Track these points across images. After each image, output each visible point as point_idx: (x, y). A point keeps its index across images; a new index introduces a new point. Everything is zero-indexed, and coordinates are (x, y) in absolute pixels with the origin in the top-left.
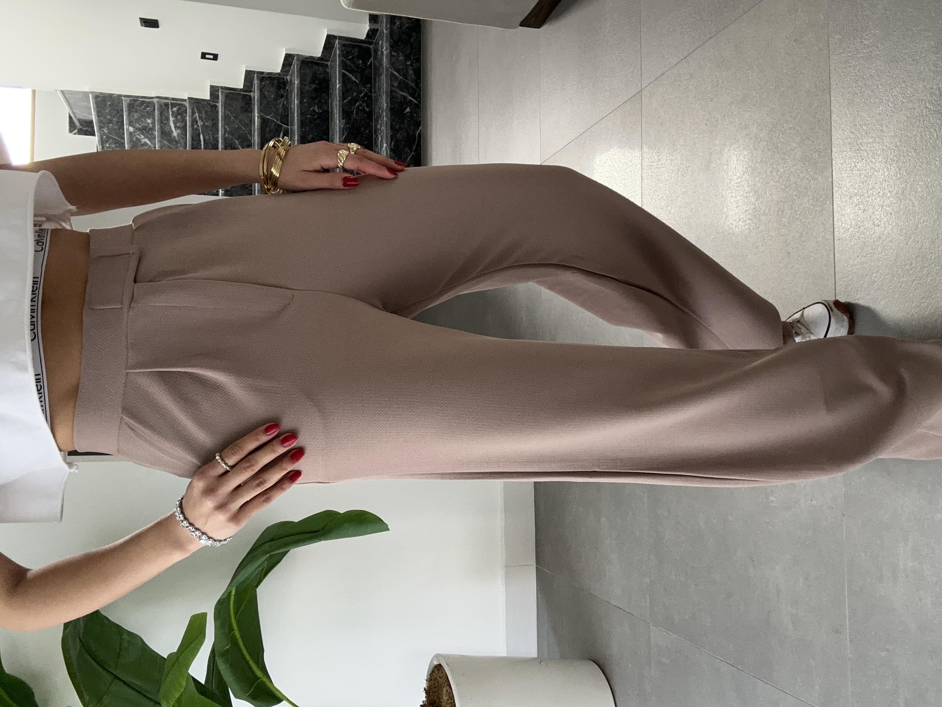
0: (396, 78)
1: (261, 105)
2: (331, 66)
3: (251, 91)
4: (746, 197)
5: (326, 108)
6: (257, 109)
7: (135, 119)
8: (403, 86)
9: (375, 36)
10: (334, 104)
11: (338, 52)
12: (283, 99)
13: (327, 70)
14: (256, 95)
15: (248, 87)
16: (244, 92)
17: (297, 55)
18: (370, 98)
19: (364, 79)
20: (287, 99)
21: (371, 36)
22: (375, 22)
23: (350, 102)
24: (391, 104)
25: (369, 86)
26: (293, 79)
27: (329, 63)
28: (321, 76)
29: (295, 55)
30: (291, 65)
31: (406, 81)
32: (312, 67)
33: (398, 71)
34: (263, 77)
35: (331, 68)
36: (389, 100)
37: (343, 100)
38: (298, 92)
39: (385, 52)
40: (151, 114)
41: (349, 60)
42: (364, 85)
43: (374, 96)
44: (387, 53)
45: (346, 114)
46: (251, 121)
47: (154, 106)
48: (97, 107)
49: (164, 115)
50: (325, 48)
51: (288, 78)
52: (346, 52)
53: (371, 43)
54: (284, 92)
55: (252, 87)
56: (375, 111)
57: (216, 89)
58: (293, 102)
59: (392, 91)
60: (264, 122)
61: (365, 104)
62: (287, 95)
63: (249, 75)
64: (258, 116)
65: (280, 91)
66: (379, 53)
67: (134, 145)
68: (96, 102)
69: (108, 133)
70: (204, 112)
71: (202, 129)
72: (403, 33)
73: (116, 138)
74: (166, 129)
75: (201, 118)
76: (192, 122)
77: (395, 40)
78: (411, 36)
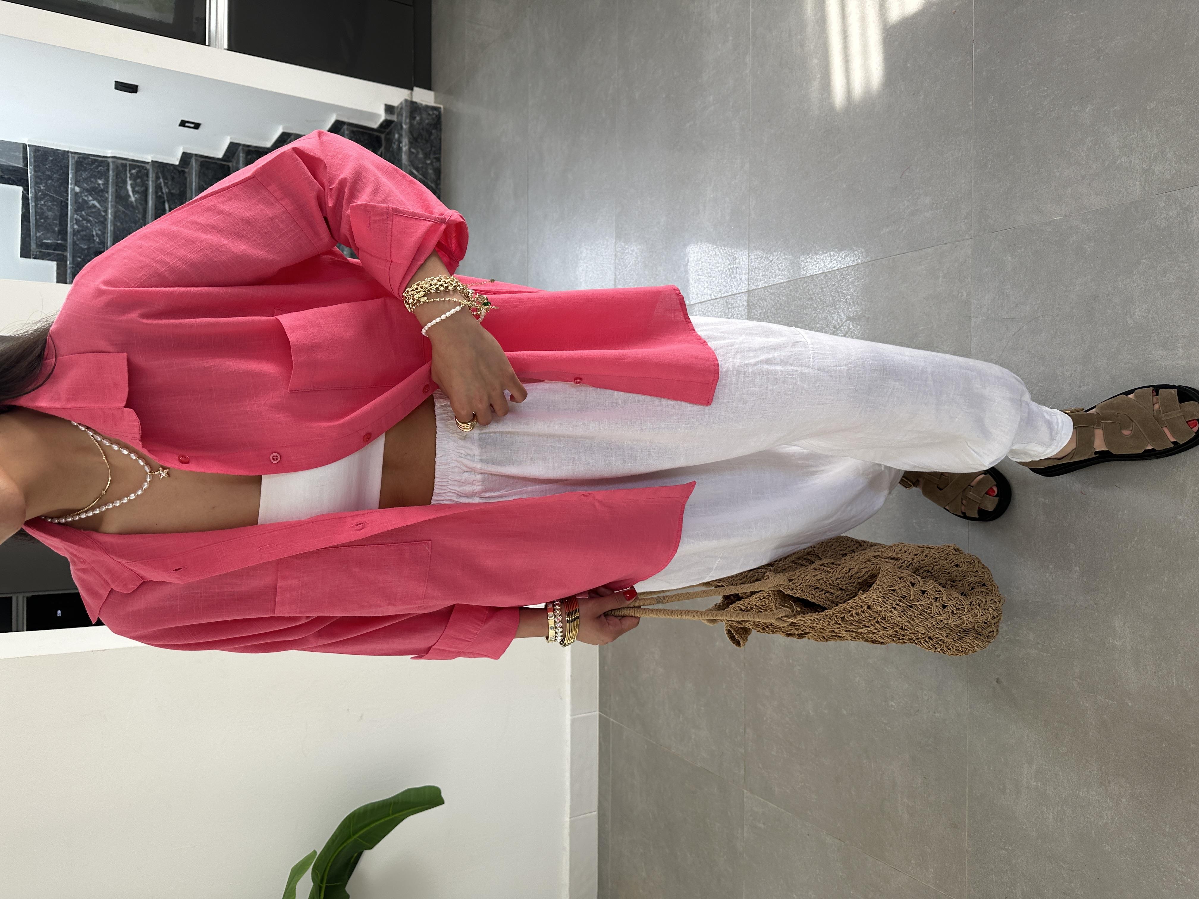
3: (230, 161)
7: (83, 178)
15: (228, 157)
16: (222, 161)
17: (295, 134)
21: (384, 126)
22: (391, 113)
29: (292, 133)
34: (250, 151)
40: (104, 175)
44: (406, 150)
47: (109, 167)
48: (36, 159)
49: (120, 177)
53: (382, 132)
55: (235, 156)
57: (189, 156)
63: (233, 146)
67: (80, 206)
68: (34, 156)
69: (45, 190)
70: (169, 177)
71: (167, 197)
72: (423, 129)
73: (54, 195)
74: (123, 193)
75: (165, 184)
76: (156, 187)
77: (415, 136)
78: (430, 134)
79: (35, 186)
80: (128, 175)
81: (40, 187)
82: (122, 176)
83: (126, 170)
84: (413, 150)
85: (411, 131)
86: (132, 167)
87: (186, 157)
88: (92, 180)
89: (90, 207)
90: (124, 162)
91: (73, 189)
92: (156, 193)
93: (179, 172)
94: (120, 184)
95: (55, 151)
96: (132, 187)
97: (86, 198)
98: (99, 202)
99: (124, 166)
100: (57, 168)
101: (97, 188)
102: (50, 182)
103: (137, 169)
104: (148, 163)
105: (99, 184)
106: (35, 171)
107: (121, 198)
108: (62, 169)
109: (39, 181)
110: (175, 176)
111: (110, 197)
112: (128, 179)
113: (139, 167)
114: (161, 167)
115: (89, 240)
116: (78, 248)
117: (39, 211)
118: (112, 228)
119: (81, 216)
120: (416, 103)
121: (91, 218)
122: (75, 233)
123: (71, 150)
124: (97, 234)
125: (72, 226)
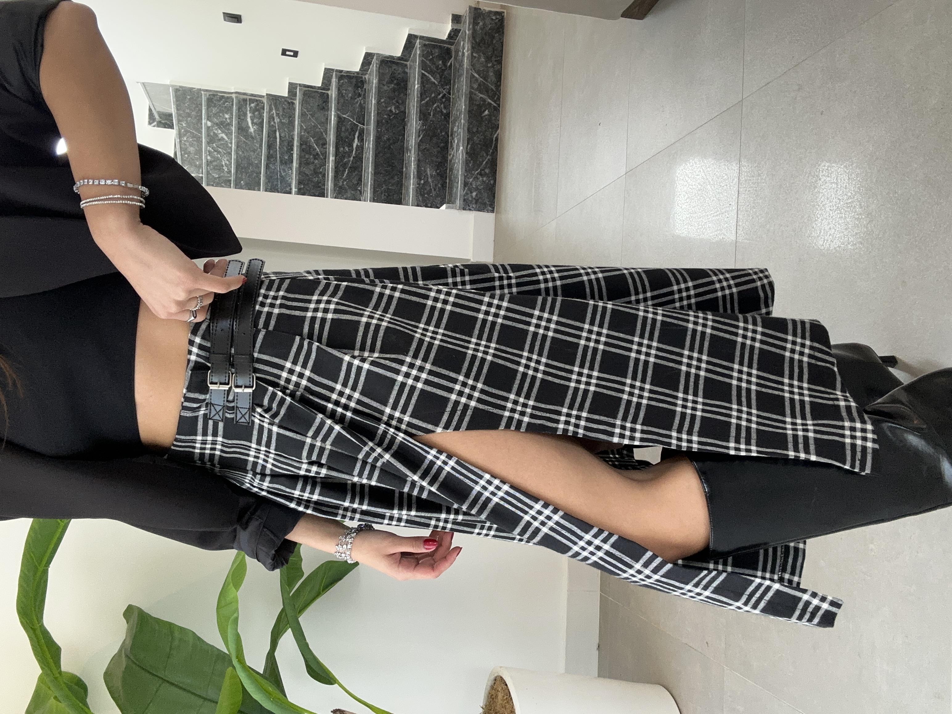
0: (477, 80)
1: (338, 103)
2: (411, 66)
3: (329, 89)
4: (858, 219)
5: (403, 109)
6: (335, 108)
7: (213, 114)
8: (483, 88)
9: (457, 36)
10: (411, 104)
11: (418, 52)
12: (360, 98)
13: (406, 70)
14: (333, 93)
15: (326, 85)
16: (321, 90)
17: (377, 54)
18: (449, 100)
19: (443, 80)
20: (364, 98)
21: (452, 37)
22: (457, 23)
23: (427, 102)
24: (469, 107)
25: (448, 87)
26: (371, 79)
27: (408, 63)
28: (399, 76)
29: (374, 54)
30: (371, 64)
31: (486, 83)
32: (391, 67)
33: (478, 72)
34: (342, 76)
35: (410, 68)
36: (468, 102)
37: (421, 101)
38: (375, 92)
39: (466, 54)
40: (229, 110)
41: (430, 60)
42: (442, 85)
43: (453, 98)
44: (468, 54)
45: (423, 115)
46: (327, 120)
47: (233, 101)
48: (177, 101)
49: (242, 111)
50: (406, 47)
51: (367, 77)
52: (428, 51)
53: (452, 44)
54: (362, 91)
55: (330, 85)
56: (452, 113)
57: (294, 86)
58: (370, 102)
59: (471, 93)
60: (340, 121)
61: (442, 106)
62: (364, 95)
63: (328, 72)
64: (334, 115)
65: (358, 90)
66: (460, 54)
67: (212, 139)
68: (176, 96)
69: (187, 126)
70: (281, 109)
71: (278, 126)
72: (486, 34)
73: (194, 132)
74: (244, 125)
75: (278, 115)
76: (269, 118)
77: (478, 41)
78: (493, 37)
79: (178, 123)
80: (248, 109)
81: (182, 124)
82: (243, 109)
83: (247, 104)
84: (474, 55)
85: (474, 35)
86: (251, 101)
87: (292, 87)
88: (221, 114)
89: (219, 140)
90: (245, 97)
91: (206, 124)
92: (269, 122)
93: (289, 103)
94: (241, 117)
95: (191, 89)
96: (251, 120)
97: (216, 132)
98: (226, 135)
99: (245, 100)
100: (194, 106)
101: (225, 122)
102: (189, 119)
103: (255, 103)
104: (263, 96)
105: (226, 119)
106: (177, 110)
107: (242, 129)
108: (197, 107)
109: (181, 118)
110: (285, 107)
111: (233, 129)
112: (248, 112)
113: (257, 101)
114: (274, 99)
115: (219, 170)
116: (211, 177)
117: (183, 146)
118: (235, 157)
119: (212, 148)
120: (480, 9)
121: (220, 150)
122: (208, 163)
123: (202, 88)
124: (225, 164)
125: (206, 157)
